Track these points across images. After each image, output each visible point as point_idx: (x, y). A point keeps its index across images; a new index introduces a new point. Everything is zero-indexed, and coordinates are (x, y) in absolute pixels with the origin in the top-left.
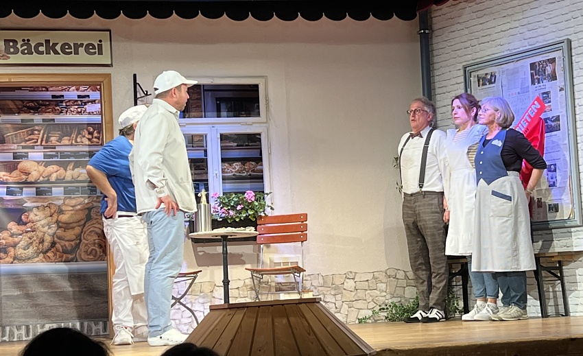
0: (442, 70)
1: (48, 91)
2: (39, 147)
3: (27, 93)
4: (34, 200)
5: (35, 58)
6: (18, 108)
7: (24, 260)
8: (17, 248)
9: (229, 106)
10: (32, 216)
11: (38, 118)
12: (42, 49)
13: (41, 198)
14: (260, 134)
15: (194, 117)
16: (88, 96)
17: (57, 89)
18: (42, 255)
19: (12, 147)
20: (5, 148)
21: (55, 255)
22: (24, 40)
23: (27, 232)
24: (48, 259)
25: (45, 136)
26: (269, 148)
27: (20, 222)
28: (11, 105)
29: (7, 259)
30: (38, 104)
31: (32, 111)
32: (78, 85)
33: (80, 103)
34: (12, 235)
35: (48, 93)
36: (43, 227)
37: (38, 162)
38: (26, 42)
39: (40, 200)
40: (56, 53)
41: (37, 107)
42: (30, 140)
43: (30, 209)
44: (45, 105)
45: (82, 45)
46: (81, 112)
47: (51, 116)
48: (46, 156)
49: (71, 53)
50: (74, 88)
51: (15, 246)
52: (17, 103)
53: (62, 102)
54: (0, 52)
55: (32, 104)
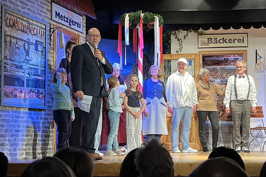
1: (223, 57)
2: (219, 78)
3: (215, 58)
5: (218, 45)
6: (212, 64)
11: (219, 67)
12: (221, 41)
17: (226, 56)
21: (224, 118)
22: (215, 38)
24: (221, 120)
25: (221, 74)
28: (209, 62)
30: (219, 62)
31: (217, 65)
32: (234, 55)
33: (235, 61)
36: (220, 108)
37: (218, 83)
38: (216, 39)
39: (219, 98)
41: (218, 63)
42: (215, 75)
44: (222, 62)
45: (236, 39)
47: (224, 66)
48: (221, 81)
49: (232, 42)
50: (232, 56)
52: (211, 62)
53: (228, 61)
54: (206, 43)
55: (217, 62)
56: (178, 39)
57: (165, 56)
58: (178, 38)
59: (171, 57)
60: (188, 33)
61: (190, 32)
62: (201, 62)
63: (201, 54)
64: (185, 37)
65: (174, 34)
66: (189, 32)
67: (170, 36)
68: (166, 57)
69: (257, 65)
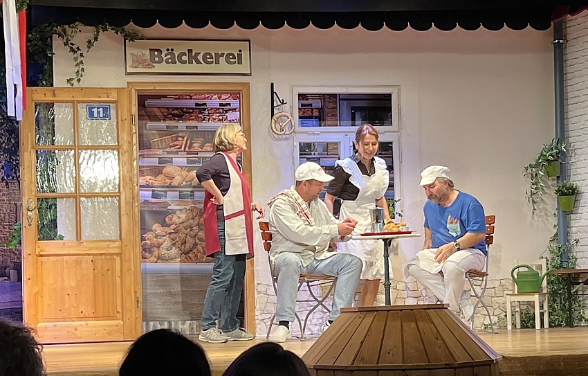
0: (575, 80)
1: (191, 99)
2: (183, 153)
3: (172, 101)
4: (177, 203)
5: (178, 67)
6: (164, 116)
7: (167, 260)
8: (161, 249)
9: (363, 114)
10: (175, 219)
11: (182, 125)
12: (185, 58)
13: (184, 202)
14: (391, 143)
15: (329, 126)
16: (229, 104)
17: (200, 97)
18: (183, 255)
19: (158, 153)
20: (151, 153)
21: (196, 256)
22: (168, 50)
23: (170, 234)
24: (189, 260)
25: (189, 142)
26: (401, 156)
27: (164, 224)
28: (157, 112)
29: (152, 259)
30: (182, 111)
31: (176, 118)
32: (220, 94)
33: (222, 111)
34: (156, 236)
35: (192, 101)
36: (186, 229)
37: (181, 167)
38: (170, 52)
39: (182, 204)
40: (198, 62)
41: (181, 114)
42: (174, 146)
43: (174, 212)
44: (189, 113)
45: (223, 54)
46: (222, 120)
47: (194, 123)
48: (189, 162)
49: (212, 62)
50: (216, 96)
51: (158, 247)
52: (163, 110)
53: (204, 109)
54: (145, 61)
55: (176, 112)
56: (71, 48)
57: (36, 91)
58: (72, 44)
59: (54, 95)
60: (98, 32)
61: (103, 31)
62: (135, 110)
63: (133, 91)
64: (89, 42)
65: (60, 35)
66: (101, 31)
67: (49, 39)
68: (40, 94)
69: (273, 121)
